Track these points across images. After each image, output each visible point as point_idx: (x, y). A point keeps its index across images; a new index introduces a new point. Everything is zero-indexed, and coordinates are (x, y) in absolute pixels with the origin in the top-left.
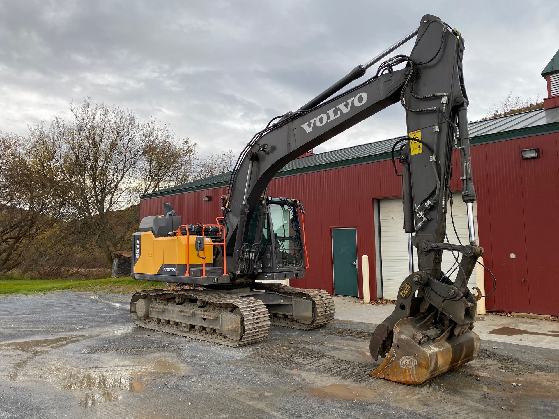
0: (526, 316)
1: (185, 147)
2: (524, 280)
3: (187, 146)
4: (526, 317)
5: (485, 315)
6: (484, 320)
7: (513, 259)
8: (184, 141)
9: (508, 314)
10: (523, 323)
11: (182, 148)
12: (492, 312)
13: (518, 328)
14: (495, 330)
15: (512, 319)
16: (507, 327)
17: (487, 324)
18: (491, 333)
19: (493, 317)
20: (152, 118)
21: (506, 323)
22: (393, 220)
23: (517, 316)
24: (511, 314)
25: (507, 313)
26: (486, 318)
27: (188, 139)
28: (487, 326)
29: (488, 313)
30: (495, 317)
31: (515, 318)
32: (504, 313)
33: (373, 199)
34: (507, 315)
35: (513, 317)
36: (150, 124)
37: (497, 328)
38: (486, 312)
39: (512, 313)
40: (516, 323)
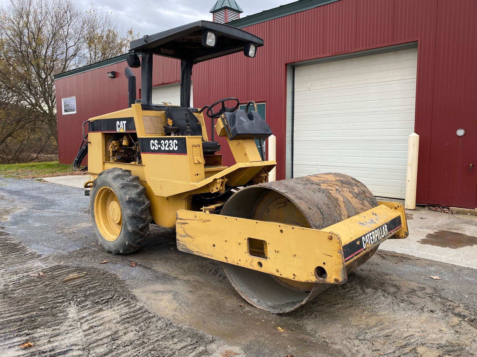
0: (470, 212)
1: (129, 37)
2: (472, 165)
3: (131, 36)
4: (469, 214)
5: (414, 210)
6: (413, 219)
7: (460, 136)
8: (128, 31)
9: (446, 209)
10: (467, 223)
11: (126, 38)
12: (424, 206)
13: (463, 233)
14: (429, 236)
15: (451, 216)
16: (446, 230)
17: (418, 225)
18: (424, 242)
19: (424, 213)
20: (93, 5)
21: (443, 223)
22: (309, 91)
23: (458, 213)
24: (448, 209)
25: (443, 208)
26: (416, 215)
27: (132, 29)
28: (418, 229)
29: (418, 208)
30: (427, 214)
31: (455, 215)
32: (439, 207)
33: (286, 65)
34: (444, 211)
35: (452, 213)
36: (92, 11)
37: (432, 233)
38: (416, 206)
39: (451, 208)
40: (459, 224)
